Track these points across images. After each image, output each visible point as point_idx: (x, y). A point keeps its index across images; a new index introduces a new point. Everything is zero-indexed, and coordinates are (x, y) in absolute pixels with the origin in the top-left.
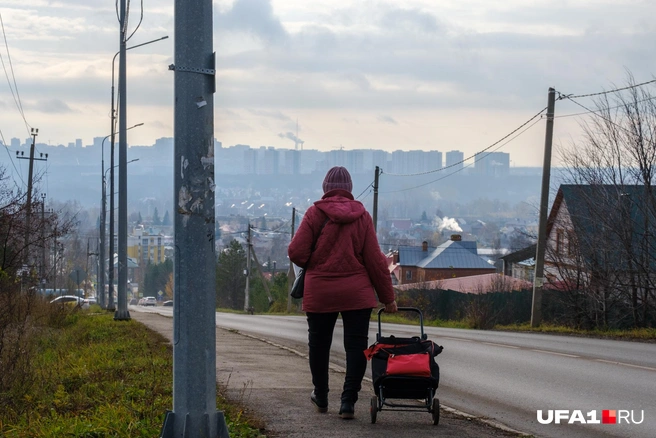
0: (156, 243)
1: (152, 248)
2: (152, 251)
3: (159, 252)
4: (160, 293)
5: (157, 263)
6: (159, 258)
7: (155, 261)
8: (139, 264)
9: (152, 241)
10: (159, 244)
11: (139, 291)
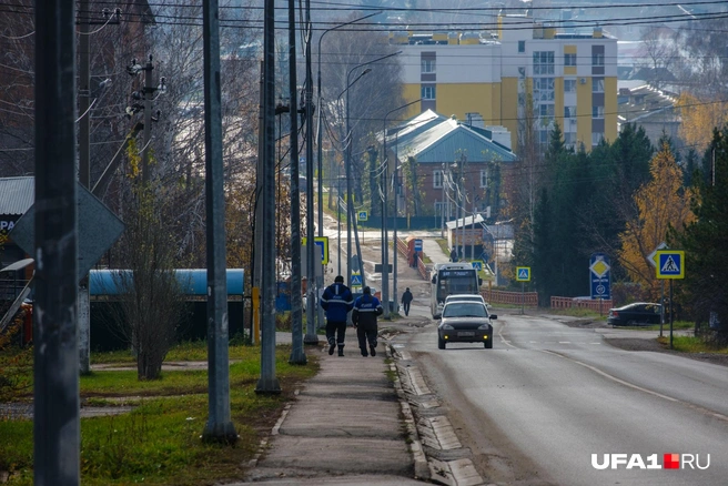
0: (584, 69)
1: (568, 85)
2: (570, 99)
3: (598, 100)
4: (599, 268)
5: (590, 143)
6: (598, 126)
7: (581, 138)
8: (521, 150)
9: (570, 59)
10: (598, 70)
11: (518, 259)
